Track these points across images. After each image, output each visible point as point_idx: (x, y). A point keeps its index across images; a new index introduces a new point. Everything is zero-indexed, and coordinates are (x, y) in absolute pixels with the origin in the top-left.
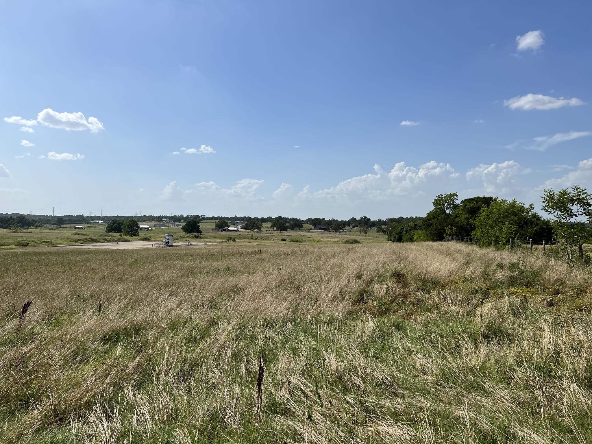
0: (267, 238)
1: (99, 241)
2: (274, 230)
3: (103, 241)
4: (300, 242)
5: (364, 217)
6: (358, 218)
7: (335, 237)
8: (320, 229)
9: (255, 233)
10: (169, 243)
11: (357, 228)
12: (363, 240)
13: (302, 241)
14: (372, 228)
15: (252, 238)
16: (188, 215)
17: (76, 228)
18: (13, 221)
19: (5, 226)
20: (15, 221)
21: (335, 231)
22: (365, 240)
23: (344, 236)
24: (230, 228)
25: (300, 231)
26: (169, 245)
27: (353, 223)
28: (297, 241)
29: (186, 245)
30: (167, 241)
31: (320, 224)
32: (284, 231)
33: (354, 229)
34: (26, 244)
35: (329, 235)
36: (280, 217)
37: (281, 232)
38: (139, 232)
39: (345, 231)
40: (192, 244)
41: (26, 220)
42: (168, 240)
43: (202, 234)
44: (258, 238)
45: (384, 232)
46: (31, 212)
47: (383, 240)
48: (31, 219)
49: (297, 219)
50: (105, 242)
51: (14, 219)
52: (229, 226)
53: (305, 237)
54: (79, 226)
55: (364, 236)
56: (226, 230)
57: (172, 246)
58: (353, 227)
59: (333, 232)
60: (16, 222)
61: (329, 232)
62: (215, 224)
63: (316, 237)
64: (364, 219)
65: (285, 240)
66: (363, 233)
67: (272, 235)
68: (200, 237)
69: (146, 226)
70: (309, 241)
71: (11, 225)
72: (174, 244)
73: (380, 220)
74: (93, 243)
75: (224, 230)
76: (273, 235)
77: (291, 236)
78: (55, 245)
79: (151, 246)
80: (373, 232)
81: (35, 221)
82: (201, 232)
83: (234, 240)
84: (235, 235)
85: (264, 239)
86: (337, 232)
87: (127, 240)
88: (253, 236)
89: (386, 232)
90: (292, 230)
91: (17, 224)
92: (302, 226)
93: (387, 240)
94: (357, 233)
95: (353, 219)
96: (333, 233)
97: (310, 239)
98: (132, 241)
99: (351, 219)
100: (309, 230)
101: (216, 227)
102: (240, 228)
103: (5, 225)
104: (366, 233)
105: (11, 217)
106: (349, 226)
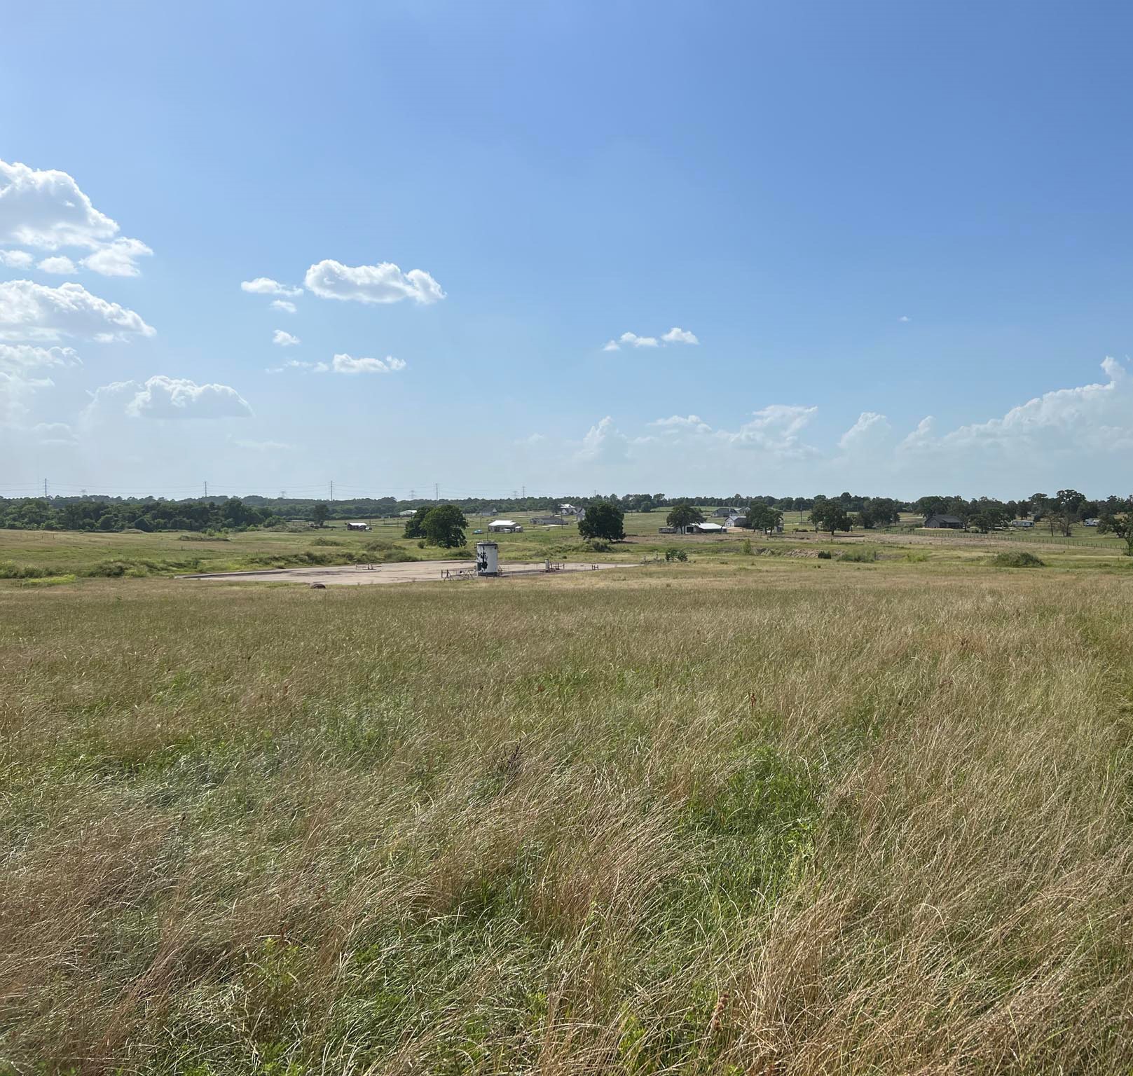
0: (789, 549)
1: (330, 562)
2: (817, 530)
3: (342, 560)
4: (865, 562)
5: (1067, 491)
6: (1052, 495)
7: (975, 546)
8: (943, 525)
9: (760, 538)
10: (485, 567)
11: (1044, 522)
12: (1054, 553)
13: (875, 557)
14: (1089, 521)
15: (748, 551)
16: (628, 496)
17: (351, 528)
18: (216, 514)
19: (197, 524)
20: (220, 512)
21: (980, 530)
22: (1059, 554)
23: (1003, 542)
24: (703, 526)
25: (888, 530)
26: (486, 571)
27: (1039, 508)
28: (858, 560)
29: (542, 571)
30: (481, 560)
31: (943, 512)
32: (841, 532)
33: (1038, 524)
34: (117, 571)
35: (962, 541)
36: (846, 495)
37: (833, 534)
38: (464, 538)
39: (1011, 528)
40: (561, 568)
41: (244, 510)
42: (483, 557)
43: (625, 540)
44: (764, 550)
45: (1119, 530)
46: (283, 492)
47: (1113, 555)
48: (256, 508)
49: (890, 500)
50: (346, 564)
51: (219, 508)
52: (703, 521)
53: (891, 546)
54: (360, 524)
55: (1060, 543)
56: (695, 530)
57: (495, 574)
58: (1037, 519)
59: (977, 532)
60: (223, 516)
61: (966, 531)
62: (668, 514)
63: (922, 547)
64: (1068, 496)
65: (828, 556)
66: (1059, 534)
67: (805, 541)
68: (609, 549)
69: (509, 523)
70: (897, 558)
71: (209, 524)
72: (505, 568)
73: (1112, 499)
74: (312, 566)
75: (690, 530)
76: (808, 541)
77: (854, 544)
78: (205, 573)
79: (438, 577)
80: (1086, 531)
81: (266, 514)
82: (624, 536)
83: (683, 558)
84: (707, 541)
85: (779, 554)
86: (986, 533)
87: (410, 558)
88: (750, 546)
89: (1125, 531)
90: (866, 527)
91: (223, 519)
92: (897, 519)
93: (1125, 554)
94: (1042, 534)
95: (1039, 498)
96: (973, 535)
97: (903, 551)
98: (422, 560)
99: (1033, 499)
100: (912, 528)
101: (668, 522)
102: (733, 524)
103: (196, 521)
104: (1069, 535)
105: (212, 505)
106: (1024, 515)
